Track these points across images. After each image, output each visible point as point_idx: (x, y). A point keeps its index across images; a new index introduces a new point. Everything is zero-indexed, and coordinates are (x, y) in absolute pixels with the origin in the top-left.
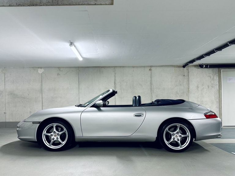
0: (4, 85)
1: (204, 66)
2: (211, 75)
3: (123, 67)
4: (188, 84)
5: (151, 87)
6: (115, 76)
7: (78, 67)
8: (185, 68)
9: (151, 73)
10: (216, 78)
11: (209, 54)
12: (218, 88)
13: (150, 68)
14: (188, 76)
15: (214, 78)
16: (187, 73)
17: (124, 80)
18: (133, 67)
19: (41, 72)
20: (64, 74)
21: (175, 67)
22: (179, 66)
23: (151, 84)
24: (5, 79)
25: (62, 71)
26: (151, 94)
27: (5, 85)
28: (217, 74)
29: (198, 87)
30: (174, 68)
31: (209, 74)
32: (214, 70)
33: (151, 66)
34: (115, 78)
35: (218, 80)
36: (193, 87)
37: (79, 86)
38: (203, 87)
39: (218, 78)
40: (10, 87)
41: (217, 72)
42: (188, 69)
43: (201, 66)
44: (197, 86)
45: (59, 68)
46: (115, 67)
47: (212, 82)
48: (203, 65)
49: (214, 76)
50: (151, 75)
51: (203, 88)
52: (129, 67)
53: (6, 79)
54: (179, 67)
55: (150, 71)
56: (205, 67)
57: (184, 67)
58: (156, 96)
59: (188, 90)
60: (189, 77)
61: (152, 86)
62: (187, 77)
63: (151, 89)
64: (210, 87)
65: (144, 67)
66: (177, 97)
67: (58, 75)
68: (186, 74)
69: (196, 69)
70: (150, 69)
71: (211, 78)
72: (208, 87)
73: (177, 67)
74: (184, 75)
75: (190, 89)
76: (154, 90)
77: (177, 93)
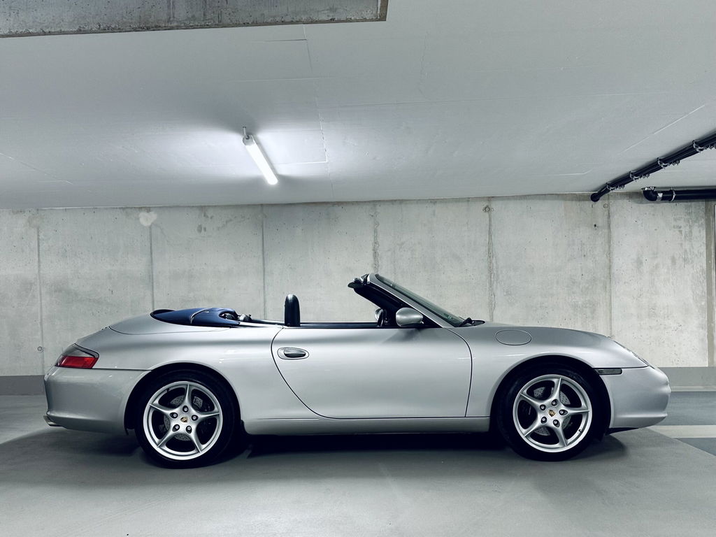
0: (36, 264)
1: (660, 195)
2: (681, 223)
3: (401, 201)
4: (609, 254)
5: (491, 262)
6: (375, 231)
7: (262, 205)
8: (600, 203)
9: (490, 220)
10: (699, 233)
11: (674, 157)
12: (705, 266)
13: (485, 204)
14: (609, 227)
15: (691, 232)
16: (606, 217)
17: (403, 244)
18: (434, 201)
19: (149, 224)
20: (218, 228)
21: (565, 200)
22: (580, 195)
23: (490, 253)
24: (39, 246)
25: (211, 218)
26: (491, 286)
27: (39, 261)
29: (639, 263)
30: (562, 202)
31: (675, 220)
32: (691, 206)
33: (490, 199)
34: (376, 237)
35: (704, 240)
36: (623, 262)
37: (264, 264)
38: (656, 262)
39: (704, 233)
40: (55, 269)
41: (702, 213)
42: (606, 206)
43: (650, 195)
44: (638, 258)
45: (203, 208)
46: (375, 203)
47: (687, 246)
48: (656, 193)
49: (690, 227)
50: (490, 225)
51: (657, 266)
52: (419, 201)
53: (44, 246)
54: (579, 198)
55: (487, 214)
56: (663, 199)
57: (595, 197)
59: (610, 273)
60: (610, 232)
61: (494, 261)
62: (606, 231)
63: (490, 270)
64: (679, 262)
65: (468, 200)
66: (573, 293)
67: (200, 231)
68: (601, 221)
69: (635, 205)
70: (487, 207)
71: (681, 231)
72: (674, 260)
73: (572, 200)
74: (595, 226)
75: (614, 270)
76: (499, 272)
77: (574, 283)
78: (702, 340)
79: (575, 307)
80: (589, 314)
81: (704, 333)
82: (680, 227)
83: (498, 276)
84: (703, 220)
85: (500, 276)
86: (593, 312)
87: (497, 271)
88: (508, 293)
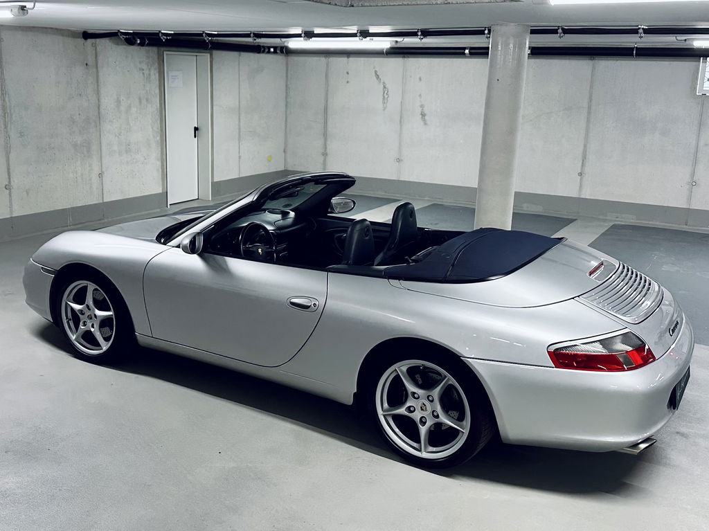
1: (138, 40)
2: (144, 66)
4: (98, 93)
5: (4, 100)
8: (90, 41)
10: (155, 76)
12: (158, 105)
14: (97, 68)
15: (150, 75)
16: (94, 56)
21: (63, 35)
22: (75, 32)
26: (6, 127)
28: (156, 65)
29: (118, 102)
30: (61, 37)
31: (140, 62)
35: (158, 82)
36: (108, 101)
38: (129, 102)
39: (157, 75)
41: (156, 57)
42: (94, 46)
44: (118, 98)
47: (148, 87)
49: (149, 70)
51: (130, 107)
54: (72, 34)
57: (87, 35)
58: (20, 133)
60: (97, 72)
61: (7, 99)
62: (95, 70)
63: (4, 109)
64: (144, 102)
66: (74, 132)
68: (91, 60)
69: (114, 46)
71: (143, 74)
72: (140, 102)
73: (69, 36)
74: (87, 64)
75: (101, 110)
76: (12, 111)
77: (73, 122)
78: (158, 170)
79: (75, 146)
80: (85, 153)
81: (159, 163)
82: (143, 70)
83: (11, 115)
84: (157, 64)
85: (14, 116)
86: (88, 151)
87: (10, 111)
88: (22, 135)
